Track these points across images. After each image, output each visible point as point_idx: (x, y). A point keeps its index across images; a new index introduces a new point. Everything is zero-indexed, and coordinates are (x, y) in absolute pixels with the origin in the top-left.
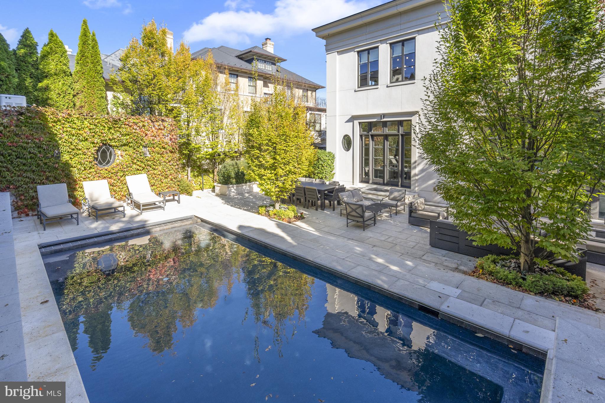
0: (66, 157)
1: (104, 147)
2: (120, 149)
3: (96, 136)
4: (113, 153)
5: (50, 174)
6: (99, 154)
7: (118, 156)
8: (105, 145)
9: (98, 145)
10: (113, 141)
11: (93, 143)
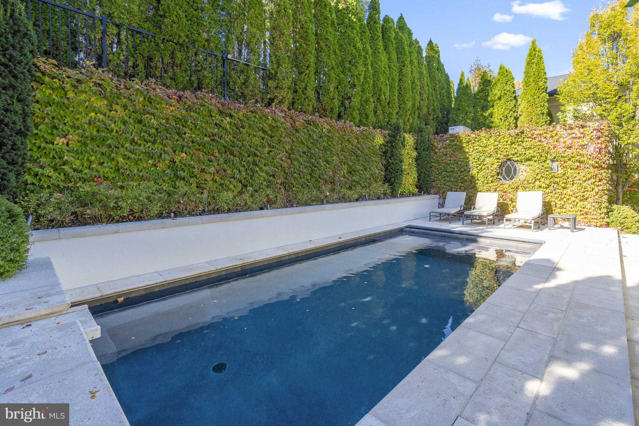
0: (474, 172)
1: (508, 163)
2: (524, 165)
3: (499, 152)
4: (518, 169)
5: (462, 185)
6: (504, 169)
7: (522, 172)
8: (509, 160)
9: (500, 161)
10: (515, 156)
11: (498, 159)
